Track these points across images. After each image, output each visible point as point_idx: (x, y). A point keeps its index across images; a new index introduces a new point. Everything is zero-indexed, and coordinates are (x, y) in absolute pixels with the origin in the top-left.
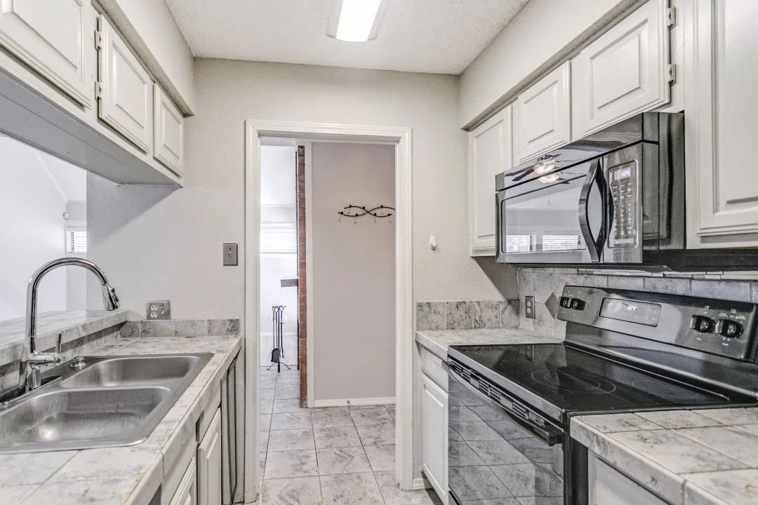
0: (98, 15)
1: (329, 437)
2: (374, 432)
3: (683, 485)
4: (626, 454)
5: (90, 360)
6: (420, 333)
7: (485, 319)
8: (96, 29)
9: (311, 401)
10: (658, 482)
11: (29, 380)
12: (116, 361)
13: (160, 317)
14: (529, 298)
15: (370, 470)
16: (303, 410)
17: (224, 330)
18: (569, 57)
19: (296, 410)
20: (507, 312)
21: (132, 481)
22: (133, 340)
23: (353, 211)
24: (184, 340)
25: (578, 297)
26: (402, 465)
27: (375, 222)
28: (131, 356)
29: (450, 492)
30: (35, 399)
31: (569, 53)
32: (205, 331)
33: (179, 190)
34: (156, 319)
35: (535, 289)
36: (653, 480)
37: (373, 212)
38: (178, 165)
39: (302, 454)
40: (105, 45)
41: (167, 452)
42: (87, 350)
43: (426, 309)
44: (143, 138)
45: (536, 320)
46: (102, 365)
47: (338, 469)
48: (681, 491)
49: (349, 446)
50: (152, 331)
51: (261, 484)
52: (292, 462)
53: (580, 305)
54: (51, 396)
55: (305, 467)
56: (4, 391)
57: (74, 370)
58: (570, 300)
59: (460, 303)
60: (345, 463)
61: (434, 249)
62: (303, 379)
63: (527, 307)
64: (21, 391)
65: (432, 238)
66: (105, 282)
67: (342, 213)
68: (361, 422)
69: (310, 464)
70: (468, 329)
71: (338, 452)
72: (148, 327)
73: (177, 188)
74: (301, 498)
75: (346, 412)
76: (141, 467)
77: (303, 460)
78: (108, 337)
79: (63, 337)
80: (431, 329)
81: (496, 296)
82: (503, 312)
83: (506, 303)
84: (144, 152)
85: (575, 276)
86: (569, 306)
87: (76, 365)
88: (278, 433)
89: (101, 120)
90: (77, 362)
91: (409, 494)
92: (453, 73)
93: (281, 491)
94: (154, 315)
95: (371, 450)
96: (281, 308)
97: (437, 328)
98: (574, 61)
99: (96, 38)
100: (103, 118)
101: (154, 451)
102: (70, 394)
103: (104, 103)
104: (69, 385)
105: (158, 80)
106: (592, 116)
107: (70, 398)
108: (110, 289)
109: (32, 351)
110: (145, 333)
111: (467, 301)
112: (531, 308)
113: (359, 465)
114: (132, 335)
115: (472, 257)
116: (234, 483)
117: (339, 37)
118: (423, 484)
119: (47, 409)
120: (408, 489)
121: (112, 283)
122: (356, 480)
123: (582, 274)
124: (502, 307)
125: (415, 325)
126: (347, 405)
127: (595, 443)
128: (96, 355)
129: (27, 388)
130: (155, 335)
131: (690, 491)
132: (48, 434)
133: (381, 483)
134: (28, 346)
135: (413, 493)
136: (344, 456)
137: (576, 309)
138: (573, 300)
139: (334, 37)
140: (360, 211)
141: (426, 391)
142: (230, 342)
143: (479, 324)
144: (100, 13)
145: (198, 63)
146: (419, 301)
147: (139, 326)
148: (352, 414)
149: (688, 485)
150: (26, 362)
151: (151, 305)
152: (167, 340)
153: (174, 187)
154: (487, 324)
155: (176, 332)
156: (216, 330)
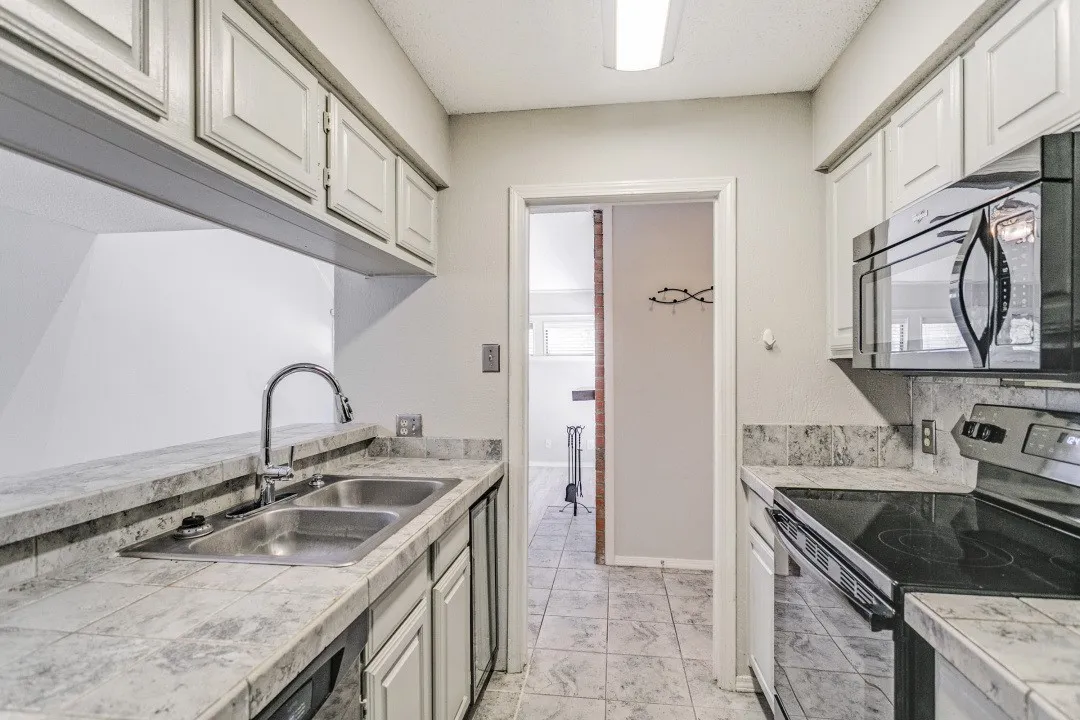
0: (327, 94)
1: (628, 605)
2: (694, 607)
3: (1027, 697)
4: (965, 650)
5: (329, 479)
6: (746, 469)
7: (854, 455)
8: (324, 110)
9: (610, 556)
10: (1000, 692)
11: (264, 496)
12: (356, 482)
13: (410, 434)
14: (927, 423)
15: (679, 656)
16: (599, 567)
17: (483, 453)
18: (961, 50)
19: (590, 566)
20: (891, 444)
21: (331, 600)
22: (381, 460)
23: (670, 296)
24: (435, 462)
25: (993, 422)
26: (720, 653)
27: (703, 309)
28: (371, 477)
29: (776, 696)
30: (268, 515)
31: (960, 45)
32: (462, 452)
33: (432, 280)
34: (407, 436)
35: (936, 409)
36: (994, 687)
37: (699, 297)
38: (429, 251)
39: (589, 623)
40: (334, 126)
41: (374, 578)
42: (329, 468)
43: (757, 434)
44: (381, 223)
45: (938, 457)
46: (341, 486)
47: (635, 648)
48: (1024, 705)
49: (655, 620)
50: (402, 450)
51: (530, 651)
52: (575, 632)
53: (996, 435)
54: (284, 512)
55: (590, 640)
56: (242, 504)
57: (313, 488)
58: (977, 427)
59: (812, 428)
60: (645, 642)
61: (770, 348)
62: (600, 524)
63: (924, 437)
64: (257, 505)
65: (767, 332)
66: (338, 390)
67: (654, 299)
68: (675, 590)
69: (598, 638)
70: (824, 465)
71: (637, 627)
72: (397, 445)
73: (429, 278)
74: (578, 678)
75: (658, 576)
76: (342, 589)
77: (589, 632)
78: (354, 455)
79: (296, 450)
80: (764, 463)
81: (873, 419)
82: (884, 443)
83: (890, 431)
84: (384, 240)
85: (997, 389)
86: (974, 435)
87: (315, 484)
88: (562, 593)
89: (330, 210)
90: (316, 480)
91: (729, 696)
92: (801, 89)
93: (555, 665)
94: (404, 431)
95: (685, 630)
96: (579, 430)
97: (775, 463)
98: (967, 57)
99: (326, 120)
100: (332, 207)
101: (360, 575)
102: (302, 513)
103: (333, 192)
104: (303, 503)
105: (402, 152)
106: (991, 141)
107: (301, 517)
108: (343, 398)
109: (267, 464)
110: (395, 452)
111: (823, 425)
112: (930, 437)
113: (663, 646)
114: (380, 454)
115: (832, 360)
116: (494, 645)
117: (620, 66)
118: (752, 685)
119: (278, 527)
120: (728, 687)
121: (345, 392)
122: (657, 667)
123: (1008, 386)
124: (882, 436)
125: (740, 456)
126: (661, 566)
127: (931, 631)
128: (338, 474)
129: (262, 503)
130: (405, 456)
131: (1034, 706)
132: (279, 551)
133: (689, 674)
134: (263, 458)
135: (735, 695)
136: (645, 633)
137: (988, 440)
138: (983, 427)
139: (614, 68)
140: (681, 296)
141: (754, 552)
142: (488, 466)
143: (843, 460)
144: (329, 91)
145: (453, 122)
146: (747, 424)
147: (388, 443)
148: (666, 580)
149: (1033, 696)
150: (261, 476)
151: (401, 419)
152: (417, 462)
153: (425, 276)
154: (857, 461)
155: (428, 453)
156: (473, 452)
